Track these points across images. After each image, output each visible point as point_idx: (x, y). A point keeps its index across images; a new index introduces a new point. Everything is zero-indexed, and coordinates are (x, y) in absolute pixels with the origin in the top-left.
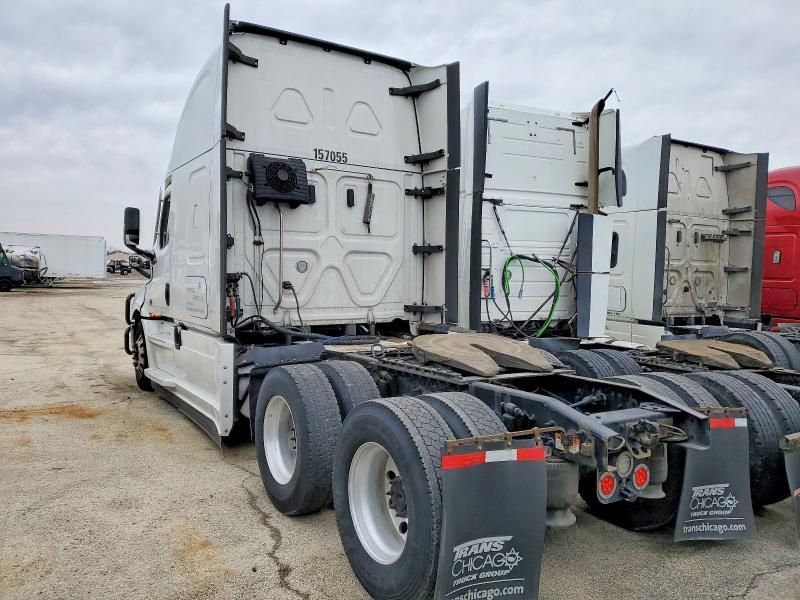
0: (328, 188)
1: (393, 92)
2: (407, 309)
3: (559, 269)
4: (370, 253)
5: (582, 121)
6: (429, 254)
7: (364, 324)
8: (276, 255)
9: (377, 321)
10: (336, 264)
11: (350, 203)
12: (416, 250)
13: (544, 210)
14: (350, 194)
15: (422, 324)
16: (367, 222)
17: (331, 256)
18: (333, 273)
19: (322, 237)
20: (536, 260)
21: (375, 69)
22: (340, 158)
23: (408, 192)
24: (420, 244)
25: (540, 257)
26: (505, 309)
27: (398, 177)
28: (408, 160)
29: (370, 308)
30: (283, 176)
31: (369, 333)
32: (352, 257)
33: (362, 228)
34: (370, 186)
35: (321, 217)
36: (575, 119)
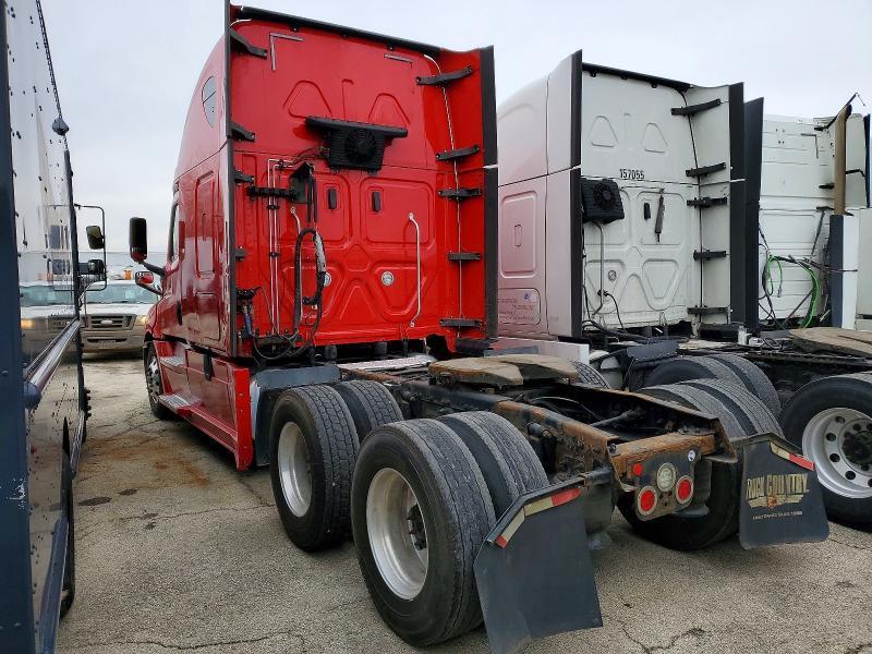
0: (631, 204)
1: (675, 112)
2: (690, 311)
3: (812, 268)
4: (662, 260)
5: (823, 125)
6: (709, 259)
7: (659, 327)
8: (598, 265)
9: (669, 323)
10: (638, 273)
11: (647, 215)
12: (697, 256)
13: (791, 213)
14: (647, 207)
15: (703, 325)
16: (658, 232)
17: (634, 266)
18: (634, 279)
19: (626, 248)
20: (792, 261)
21: (661, 91)
22: (638, 175)
23: (690, 203)
24: (699, 251)
25: (796, 258)
26: (768, 309)
27: (682, 189)
28: (689, 173)
29: (662, 311)
30: (607, 196)
31: (663, 334)
32: (649, 265)
33: (653, 238)
34: (662, 199)
35: (625, 230)
36: (816, 124)
